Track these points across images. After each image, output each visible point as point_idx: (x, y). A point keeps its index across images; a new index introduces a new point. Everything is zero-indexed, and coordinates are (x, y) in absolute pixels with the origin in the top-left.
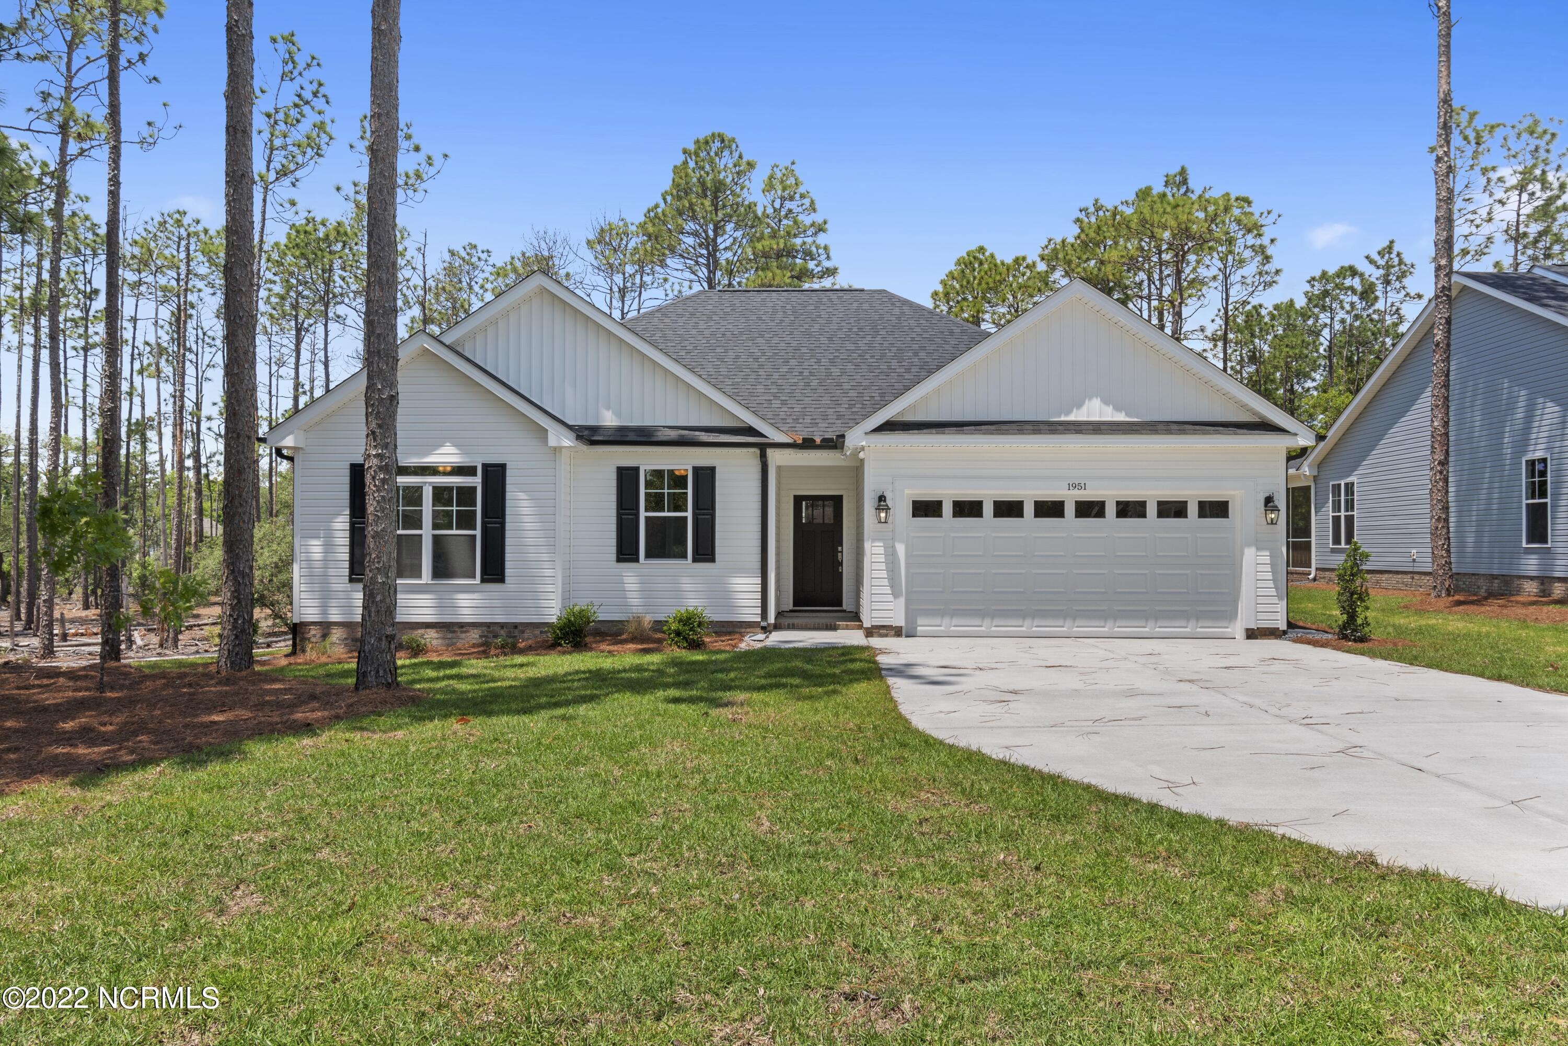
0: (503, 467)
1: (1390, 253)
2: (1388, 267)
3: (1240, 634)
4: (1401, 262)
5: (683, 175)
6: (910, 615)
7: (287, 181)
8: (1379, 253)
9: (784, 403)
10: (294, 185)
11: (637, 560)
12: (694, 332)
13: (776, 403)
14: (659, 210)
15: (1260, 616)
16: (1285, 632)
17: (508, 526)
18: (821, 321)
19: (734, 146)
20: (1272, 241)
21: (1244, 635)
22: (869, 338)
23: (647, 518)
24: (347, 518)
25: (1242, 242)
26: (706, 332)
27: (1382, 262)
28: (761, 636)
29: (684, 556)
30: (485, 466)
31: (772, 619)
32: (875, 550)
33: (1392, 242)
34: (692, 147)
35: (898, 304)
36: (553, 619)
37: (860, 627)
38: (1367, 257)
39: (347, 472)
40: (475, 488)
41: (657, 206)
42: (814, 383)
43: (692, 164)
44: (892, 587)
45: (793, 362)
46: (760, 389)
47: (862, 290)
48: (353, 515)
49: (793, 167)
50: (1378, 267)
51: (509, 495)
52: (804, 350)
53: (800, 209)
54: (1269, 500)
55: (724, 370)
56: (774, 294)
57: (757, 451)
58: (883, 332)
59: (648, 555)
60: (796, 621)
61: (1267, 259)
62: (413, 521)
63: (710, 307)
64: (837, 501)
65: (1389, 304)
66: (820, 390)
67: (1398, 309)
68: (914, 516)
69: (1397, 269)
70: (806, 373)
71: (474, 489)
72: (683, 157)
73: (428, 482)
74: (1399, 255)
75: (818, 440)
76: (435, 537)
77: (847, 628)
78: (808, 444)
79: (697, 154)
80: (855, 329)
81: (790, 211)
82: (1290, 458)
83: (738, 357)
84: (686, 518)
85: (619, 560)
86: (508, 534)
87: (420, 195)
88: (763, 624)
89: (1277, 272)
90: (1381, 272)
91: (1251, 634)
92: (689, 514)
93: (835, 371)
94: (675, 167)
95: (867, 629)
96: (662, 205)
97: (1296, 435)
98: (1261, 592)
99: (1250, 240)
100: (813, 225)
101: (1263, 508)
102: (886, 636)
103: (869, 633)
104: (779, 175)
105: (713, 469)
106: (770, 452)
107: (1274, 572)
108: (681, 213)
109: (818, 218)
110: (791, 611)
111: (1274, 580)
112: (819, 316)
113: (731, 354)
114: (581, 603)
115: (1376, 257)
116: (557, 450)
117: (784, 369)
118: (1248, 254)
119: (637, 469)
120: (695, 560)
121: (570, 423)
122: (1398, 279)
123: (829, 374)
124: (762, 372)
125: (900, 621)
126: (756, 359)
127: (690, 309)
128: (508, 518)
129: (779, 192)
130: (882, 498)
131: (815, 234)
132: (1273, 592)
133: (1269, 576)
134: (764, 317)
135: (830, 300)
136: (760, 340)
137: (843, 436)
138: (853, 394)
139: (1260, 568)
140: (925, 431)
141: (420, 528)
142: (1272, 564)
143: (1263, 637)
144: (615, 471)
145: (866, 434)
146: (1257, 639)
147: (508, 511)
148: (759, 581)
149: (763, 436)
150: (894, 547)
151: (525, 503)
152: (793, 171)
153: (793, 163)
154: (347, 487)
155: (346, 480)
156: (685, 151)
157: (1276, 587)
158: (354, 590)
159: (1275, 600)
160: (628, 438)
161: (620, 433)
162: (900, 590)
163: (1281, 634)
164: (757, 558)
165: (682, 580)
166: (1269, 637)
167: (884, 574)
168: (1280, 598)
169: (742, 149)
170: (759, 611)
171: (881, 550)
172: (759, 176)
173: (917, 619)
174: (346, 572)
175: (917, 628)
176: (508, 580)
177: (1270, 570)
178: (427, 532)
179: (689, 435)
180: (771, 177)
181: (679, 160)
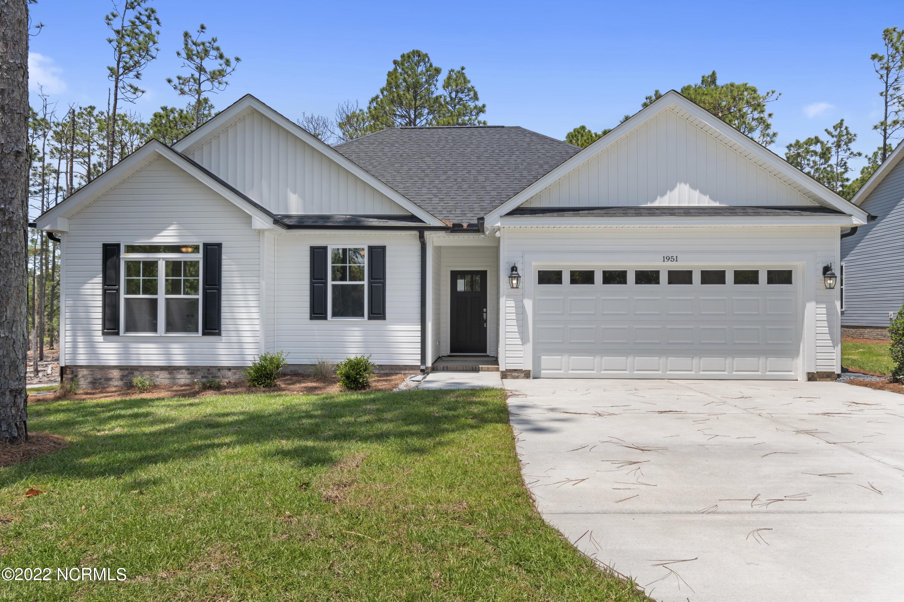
0: (219, 245)
1: (841, 127)
2: (840, 135)
3: (802, 377)
4: (848, 133)
5: (394, 77)
6: (536, 361)
7: (132, 74)
8: (834, 127)
9: (441, 200)
10: (138, 77)
11: (325, 318)
12: (380, 154)
13: (435, 200)
14: (379, 100)
15: (819, 362)
16: (839, 376)
17: (223, 292)
18: (472, 146)
19: (427, 59)
20: (770, 115)
21: (805, 377)
22: (507, 156)
23: (334, 286)
24: (100, 286)
25: (751, 115)
26: (389, 154)
27: (835, 133)
28: (420, 377)
29: (362, 315)
30: (206, 245)
31: (429, 363)
32: (509, 310)
33: (842, 120)
34: (399, 59)
35: (528, 135)
36: (250, 364)
37: (497, 370)
38: (826, 130)
39: (101, 250)
41: (377, 97)
42: (465, 186)
43: (400, 70)
44: (522, 339)
45: (450, 173)
46: (425, 190)
47: (503, 127)
48: (105, 282)
49: (464, 71)
50: (833, 136)
51: (224, 268)
52: (459, 165)
53: (467, 98)
54: (826, 269)
55: (398, 178)
56: (440, 130)
57: (416, 233)
58: (517, 153)
59: (334, 315)
60: (449, 365)
61: (768, 126)
62: (151, 287)
63: (394, 138)
64: (483, 274)
65: (840, 159)
66: (469, 191)
67: (845, 163)
68: (539, 283)
69: (845, 137)
70: (459, 180)
71: (198, 262)
72: (394, 66)
73: (162, 258)
74: (846, 128)
75: (465, 225)
76: (167, 299)
77: (488, 370)
78: (456, 228)
79: (403, 64)
80: (497, 151)
81: (461, 99)
82: (843, 236)
83: (410, 169)
84: (363, 285)
85: (312, 318)
86: (223, 298)
87: (222, 87)
88: (423, 367)
89: (775, 135)
90: (835, 139)
91: (812, 377)
92: (365, 283)
93: (481, 178)
94: (389, 72)
95: (502, 372)
96: (381, 96)
97: (850, 216)
98: (819, 343)
99: (756, 115)
100: (476, 107)
101: (822, 276)
102: (517, 377)
103: (504, 375)
104: (454, 76)
105: (383, 248)
106: (427, 234)
107: (830, 327)
108: (392, 102)
109: (479, 104)
110: (449, 356)
111: (831, 333)
112: (472, 143)
113: (405, 168)
114: (273, 353)
115: (831, 130)
116: (260, 232)
117: (444, 177)
118: (754, 123)
119: (325, 248)
120: (370, 318)
121: (275, 213)
122: (846, 144)
123: (476, 180)
124: (426, 179)
125: (528, 366)
126: (423, 171)
127: (380, 140)
128: (223, 286)
129: (454, 87)
130: (514, 269)
131: (477, 114)
132: (830, 343)
133: (826, 330)
134: (431, 144)
135: (480, 133)
136: (427, 159)
137: (482, 219)
138: (494, 193)
139: (819, 324)
140: (548, 214)
141: (156, 293)
142: (828, 321)
143: (821, 379)
144: (309, 249)
145: (501, 217)
146: (816, 381)
147: (223, 280)
148: (419, 334)
149: (421, 221)
150: (523, 307)
151: (236, 274)
152: (463, 73)
153: (463, 69)
154: (100, 262)
155: (100, 256)
156: (395, 62)
157: (832, 340)
158: (105, 341)
159: (831, 349)
160: (317, 224)
161: (312, 220)
162: (529, 341)
163: (836, 377)
164: (418, 316)
165: (357, 333)
166: (826, 379)
167: (516, 329)
168: (836, 348)
169: (432, 60)
170: (419, 357)
171: (513, 310)
172: (442, 78)
173: (542, 364)
174: (100, 327)
175: (542, 371)
176: (223, 334)
177: (827, 325)
178: (162, 296)
179: (364, 221)
180: (449, 78)
181: (391, 68)
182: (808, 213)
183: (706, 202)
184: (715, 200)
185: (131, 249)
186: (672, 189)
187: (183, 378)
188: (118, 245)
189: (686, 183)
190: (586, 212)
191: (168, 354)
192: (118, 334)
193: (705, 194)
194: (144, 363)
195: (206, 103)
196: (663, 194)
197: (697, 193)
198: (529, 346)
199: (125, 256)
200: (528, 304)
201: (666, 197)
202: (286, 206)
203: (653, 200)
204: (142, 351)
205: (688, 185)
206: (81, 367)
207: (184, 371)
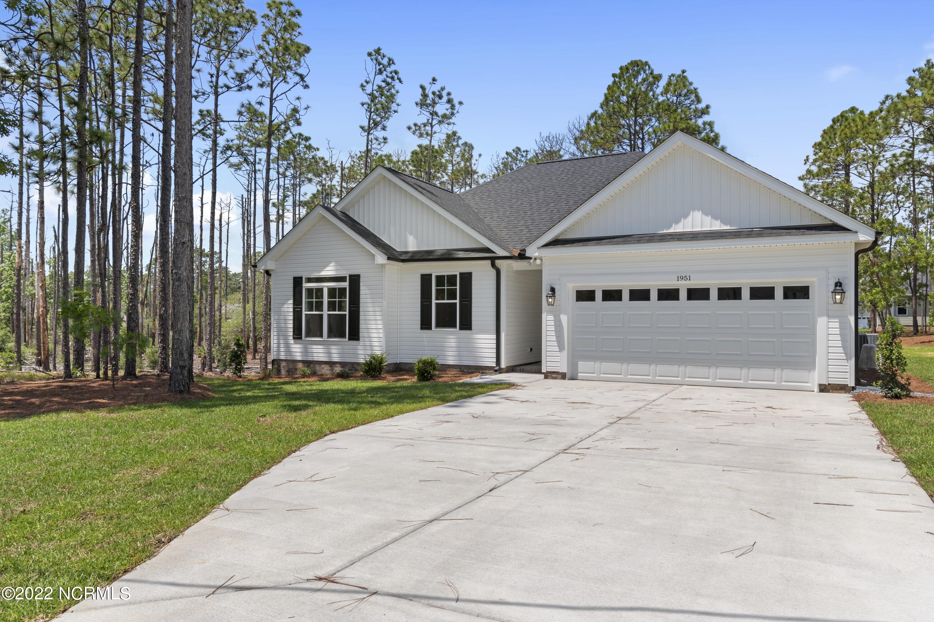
0: (358, 276)
3: (816, 389)
6: (573, 366)
11: (430, 328)
14: (598, 114)
15: (830, 375)
16: (855, 388)
17: (361, 309)
19: (647, 67)
21: (818, 388)
23: (437, 304)
24: (292, 306)
29: (454, 326)
30: (350, 276)
31: (504, 366)
32: (549, 323)
37: (539, 372)
39: (292, 282)
40: (346, 288)
41: (596, 112)
44: (559, 347)
48: (294, 304)
49: (685, 74)
51: (362, 292)
54: (838, 284)
57: (489, 262)
59: (438, 326)
62: (319, 306)
68: (577, 301)
72: (612, 79)
73: (326, 286)
76: (329, 315)
79: (621, 76)
84: (456, 303)
85: (421, 328)
86: (361, 314)
88: (495, 368)
91: (823, 389)
92: (458, 301)
95: (545, 373)
96: (600, 111)
97: (856, 232)
98: (832, 356)
100: (698, 110)
101: (832, 292)
102: (556, 378)
103: (546, 376)
104: (674, 81)
105: (470, 274)
107: (843, 341)
109: (702, 106)
111: (844, 347)
116: (383, 266)
119: (430, 275)
120: (461, 329)
121: (398, 250)
125: (563, 368)
128: (361, 305)
130: (553, 290)
131: (702, 116)
132: (843, 356)
133: (839, 344)
137: (524, 250)
139: (831, 337)
140: (576, 244)
141: (322, 311)
142: (841, 335)
143: (834, 391)
144: (420, 276)
145: (538, 248)
146: (829, 392)
147: (361, 301)
148: (495, 341)
149: (494, 252)
150: (560, 321)
151: (369, 296)
152: (684, 77)
153: (684, 72)
154: (292, 289)
155: (291, 285)
156: (614, 76)
157: (846, 353)
158: (295, 343)
159: (845, 362)
160: (422, 258)
161: (420, 255)
162: (564, 349)
163: (851, 389)
164: (494, 328)
165: (453, 340)
166: (840, 391)
167: (554, 338)
168: (849, 361)
169: (652, 66)
170: (495, 360)
171: (552, 323)
172: (663, 83)
173: (579, 368)
174: (291, 334)
175: (579, 374)
176: (361, 339)
177: (840, 339)
178: (326, 312)
179: (455, 254)
180: (669, 84)
181: (610, 81)
182: (813, 232)
183: (717, 226)
184: (726, 224)
185: (309, 280)
186: (686, 216)
187: (338, 369)
188: (301, 278)
189: (698, 210)
190: (608, 240)
191: (329, 353)
192: (301, 338)
193: (717, 219)
194: (316, 359)
195: (455, 135)
196: (677, 222)
197: (708, 219)
198: (565, 353)
199: (306, 285)
200: (564, 319)
201: (681, 224)
202: (406, 244)
203: (670, 227)
204: (315, 350)
205: (701, 212)
206: (282, 360)
207: (338, 365)
